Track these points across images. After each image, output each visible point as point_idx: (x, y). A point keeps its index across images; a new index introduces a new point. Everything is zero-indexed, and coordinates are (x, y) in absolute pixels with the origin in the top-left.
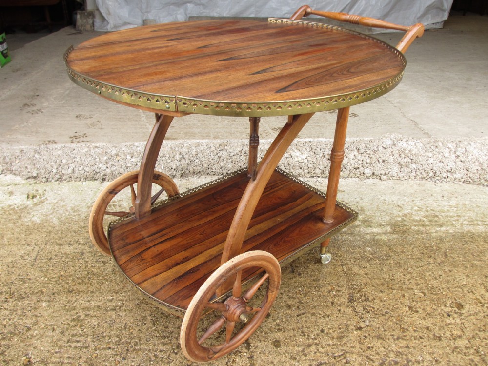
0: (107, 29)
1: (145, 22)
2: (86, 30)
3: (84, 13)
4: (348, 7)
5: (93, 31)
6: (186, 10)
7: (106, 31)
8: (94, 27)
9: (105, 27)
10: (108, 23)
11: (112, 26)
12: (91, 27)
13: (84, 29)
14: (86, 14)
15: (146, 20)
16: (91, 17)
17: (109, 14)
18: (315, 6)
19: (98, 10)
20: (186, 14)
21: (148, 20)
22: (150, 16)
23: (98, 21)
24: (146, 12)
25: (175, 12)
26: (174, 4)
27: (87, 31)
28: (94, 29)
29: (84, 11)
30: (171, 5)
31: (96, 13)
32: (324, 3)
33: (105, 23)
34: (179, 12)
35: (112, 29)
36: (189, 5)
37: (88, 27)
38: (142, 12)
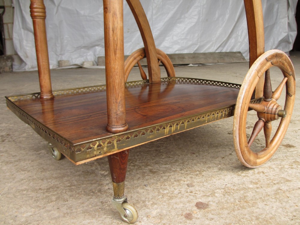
0: (25, 69)
1: (60, 62)
2: (5, 72)
3: (4, 57)
4: (224, 43)
5: (12, 72)
6: (95, 52)
7: (23, 71)
8: (12, 68)
9: (23, 67)
10: (26, 64)
11: (30, 67)
12: (10, 69)
13: (3, 71)
14: (5, 58)
15: (60, 61)
16: (10, 60)
17: (27, 57)
18: (199, 44)
19: (17, 54)
20: (95, 55)
21: (63, 61)
22: (64, 58)
23: (16, 63)
24: (60, 54)
25: (85, 54)
26: (84, 47)
27: (7, 72)
28: (12, 70)
29: (3, 56)
30: (82, 48)
31: (15, 57)
32: (205, 42)
33: (23, 64)
34: (88, 54)
35: (30, 69)
36: (97, 47)
37: (7, 69)
38: (57, 55)
